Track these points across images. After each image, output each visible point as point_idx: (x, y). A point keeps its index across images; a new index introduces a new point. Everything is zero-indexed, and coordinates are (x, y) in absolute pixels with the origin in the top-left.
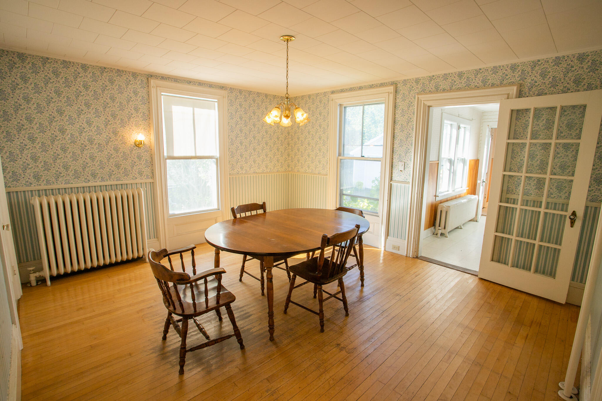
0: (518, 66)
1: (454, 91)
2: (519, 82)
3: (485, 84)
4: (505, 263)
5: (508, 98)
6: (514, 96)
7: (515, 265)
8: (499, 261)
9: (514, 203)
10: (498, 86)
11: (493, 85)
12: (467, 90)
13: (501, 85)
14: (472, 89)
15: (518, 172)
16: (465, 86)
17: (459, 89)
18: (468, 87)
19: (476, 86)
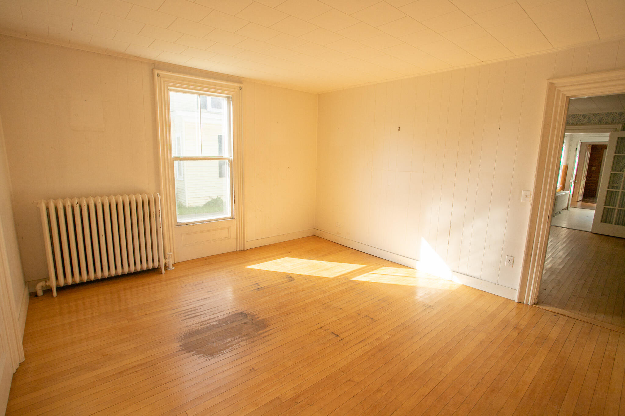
0: (624, 113)
1: (579, 125)
2: (623, 122)
3: (601, 122)
4: (610, 223)
5: (616, 131)
6: (620, 130)
7: (617, 223)
8: (606, 222)
9: (617, 189)
10: (609, 124)
11: (606, 123)
12: (588, 125)
13: (612, 123)
14: (591, 125)
15: (621, 172)
16: (587, 123)
17: (583, 124)
18: (589, 123)
19: (594, 123)
